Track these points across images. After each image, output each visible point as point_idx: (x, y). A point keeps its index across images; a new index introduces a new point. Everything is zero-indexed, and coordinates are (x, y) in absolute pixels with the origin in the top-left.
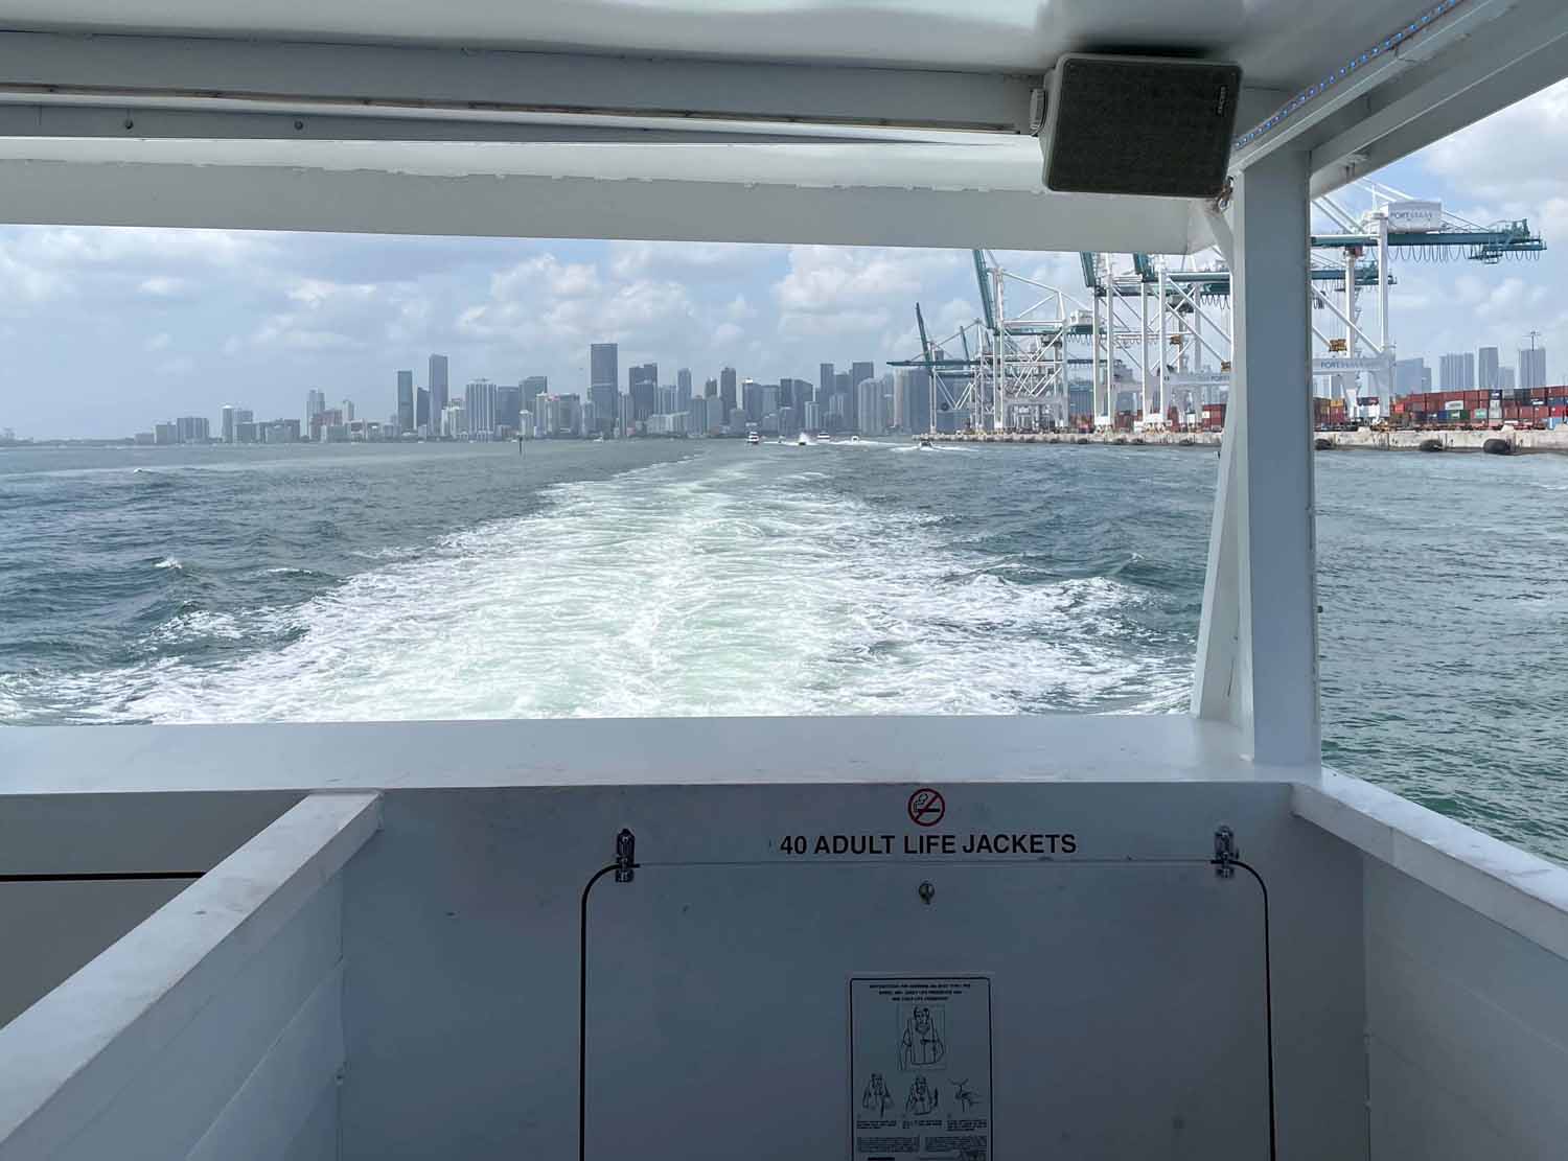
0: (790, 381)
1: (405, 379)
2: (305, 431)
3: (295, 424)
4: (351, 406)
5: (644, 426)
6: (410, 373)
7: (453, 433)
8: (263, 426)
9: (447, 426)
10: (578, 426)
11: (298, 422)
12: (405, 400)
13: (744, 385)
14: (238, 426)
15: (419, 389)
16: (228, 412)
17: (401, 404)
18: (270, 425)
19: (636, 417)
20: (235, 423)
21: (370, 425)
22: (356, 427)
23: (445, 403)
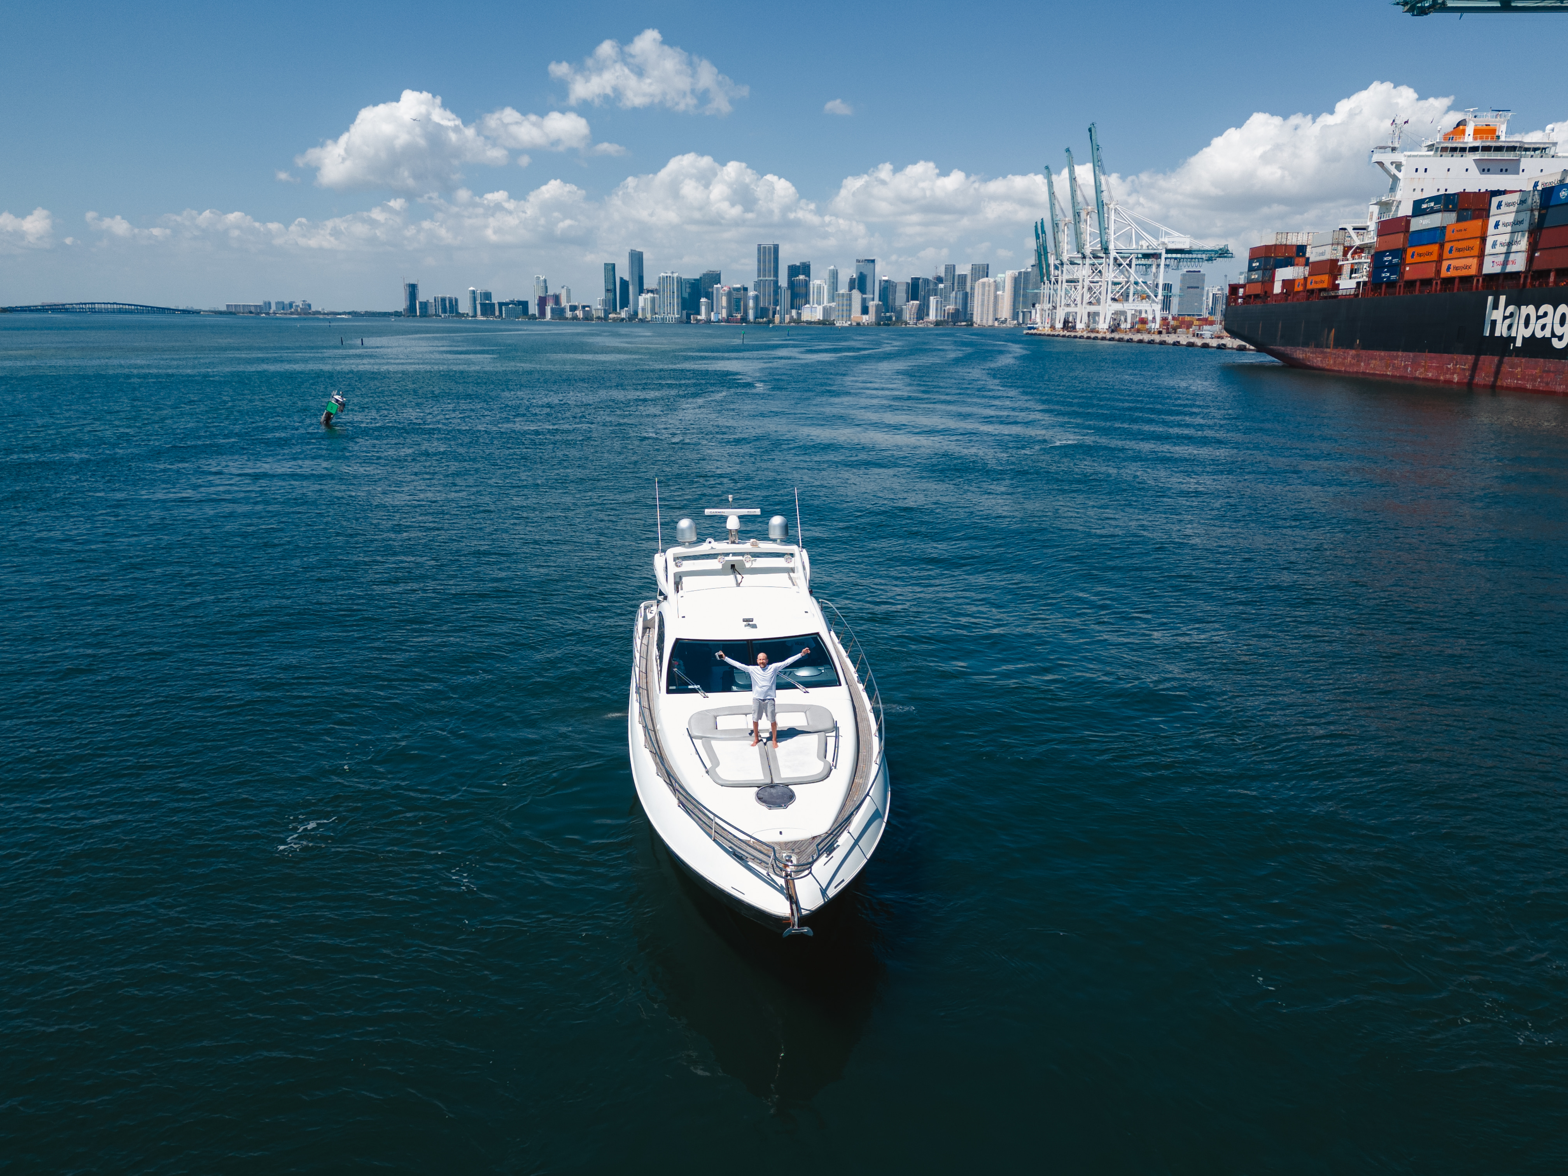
0: (919, 279)
1: (611, 269)
2: (533, 309)
3: (524, 305)
4: (568, 291)
5: (799, 315)
6: (614, 265)
7: (649, 316)
8: (501, 304)
9: (643, 309)
10: (746, 312)
11: (527, 302)
12: (611, 287)
13: (880, 281)
14: (481, 304)
15: (621, 279)
16: (474, 292)
17: (607, 290)
18: (507, 304)
19: (792, 307)
20: (478, 302)
21: (584, 307)
22: (573, 308)
23: (641, 291)
